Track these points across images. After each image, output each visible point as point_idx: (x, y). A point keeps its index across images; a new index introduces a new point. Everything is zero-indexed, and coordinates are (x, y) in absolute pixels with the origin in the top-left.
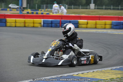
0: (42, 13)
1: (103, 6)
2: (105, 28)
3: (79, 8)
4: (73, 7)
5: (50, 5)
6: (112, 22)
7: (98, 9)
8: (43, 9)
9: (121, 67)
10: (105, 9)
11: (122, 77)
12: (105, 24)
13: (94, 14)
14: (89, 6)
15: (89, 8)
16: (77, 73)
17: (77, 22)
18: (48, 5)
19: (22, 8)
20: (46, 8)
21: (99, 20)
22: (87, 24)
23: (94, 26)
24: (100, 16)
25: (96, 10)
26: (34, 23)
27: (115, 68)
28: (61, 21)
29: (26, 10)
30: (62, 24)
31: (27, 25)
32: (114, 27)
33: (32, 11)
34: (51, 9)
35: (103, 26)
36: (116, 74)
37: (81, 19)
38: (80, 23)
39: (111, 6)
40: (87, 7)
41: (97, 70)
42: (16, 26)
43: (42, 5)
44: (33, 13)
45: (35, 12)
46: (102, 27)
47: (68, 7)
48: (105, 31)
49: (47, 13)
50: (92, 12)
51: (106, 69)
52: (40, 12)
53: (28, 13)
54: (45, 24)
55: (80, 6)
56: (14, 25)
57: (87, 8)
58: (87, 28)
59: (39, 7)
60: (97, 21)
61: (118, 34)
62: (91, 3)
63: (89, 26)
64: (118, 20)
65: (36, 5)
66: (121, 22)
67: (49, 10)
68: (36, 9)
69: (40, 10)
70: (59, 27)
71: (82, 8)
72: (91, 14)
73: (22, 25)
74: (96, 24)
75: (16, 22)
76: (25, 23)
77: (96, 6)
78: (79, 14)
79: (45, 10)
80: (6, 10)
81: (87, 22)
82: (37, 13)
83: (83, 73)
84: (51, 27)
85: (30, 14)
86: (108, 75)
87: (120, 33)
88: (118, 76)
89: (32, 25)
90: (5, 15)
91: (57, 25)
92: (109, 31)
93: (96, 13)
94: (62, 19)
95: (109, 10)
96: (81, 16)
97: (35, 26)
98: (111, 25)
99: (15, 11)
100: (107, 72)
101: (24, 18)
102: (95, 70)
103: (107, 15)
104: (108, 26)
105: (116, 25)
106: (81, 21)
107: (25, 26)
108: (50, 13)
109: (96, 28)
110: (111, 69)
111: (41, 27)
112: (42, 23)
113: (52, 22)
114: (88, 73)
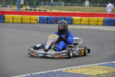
0: (40, 10)
1: (98, 4)
2: (97, 25)
3: (75, 5)
4: (69, 4)
5: (48, 2)
6: (104, 19)
7: (92, 6)
8: (41, 6)
9: (109, 62)
10: (100, 6)
11: (108, 73)
12: (98, 21)
13: (88, 11)
14: (84, 3)
15: (85, 6)
16: (66, 69)
17: (71, 19)
18: (46, 2)
19: (20, 5)
20: (44, 5)
21: (92, 17)
22: (81, 21)
23: (87, 23)
24: (93, 13)
25: (91, 7)
26: (30, 19)
27: (103, 64)
28: (56, 17)
29: (26, 7)
30: (57, 20)
31: (24, 21)
32: (106, 24)
33: (30, 8)
34: (48, 5)
35: (96, 23)
36: (103, 70)
37: (75, 16)
38: (73, 20)
39: (105, 4)
40: (82, 4)
41: (85, 66)
42: (14, 22)
43: (40, 2)
44: (31, 10)
45: (33, 9)
46: (94, 23)
47: (65, 4)
48: (97, 27)
49: (45, 9)
50: (87, 9)
51: (94, 65)
52: (37, 9)
53: (27, 9)
54: (41, 21)
55: (76, 3)
56: (11, 21)
57: (82, 6)
58: (80, 24)
59: (38, 4)
60: (90, 18)
61: (109, 31)
62: (86, 1)
63: (82, 22)
64: (110, 17)
65: (35, 2)
66: (112, 19)
67: (47, 6)
68: (35, 6)
69: (38, 7)
70: (54, 24)
71: (77, 5)
72: (86, 11)
73: (20, 21)
74: (89, 21)
75: (13, 18)
76: (22, 19)
77: (91, 3)
78: (74, 11)
79: (43, 7)
80: (7, 7)
81: (81, 19)
82: (35, 10)
83: (72, 69)
84: (47, 23)
85: (29, 10)
86: (96, 70)
87: (111, 30)
88: (105, 71)
89: (28, 21)
90: (3, 11)
91: (52, 22)
92: (101, 27)
93: (90, 10)
94: (57, 16)
95: (103, 7)
96: (75, 13)
97: (31, 22)
98: (103, 21)
99: (14, 7)
100: (94, 68)
101: (22, 15)
102: (83, 66)
103: (100, 12)
104: (100, 23)
105: (108, 22)
106: (75, 18)
107: (22, 23)
108: (47, 10)
109: (89, 24)
110: (99, 65)
111: (38, 23)
112: (38, 20)
113: (47, 19)
114: (76, 68)
